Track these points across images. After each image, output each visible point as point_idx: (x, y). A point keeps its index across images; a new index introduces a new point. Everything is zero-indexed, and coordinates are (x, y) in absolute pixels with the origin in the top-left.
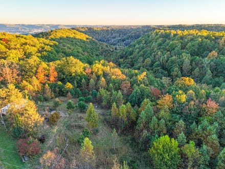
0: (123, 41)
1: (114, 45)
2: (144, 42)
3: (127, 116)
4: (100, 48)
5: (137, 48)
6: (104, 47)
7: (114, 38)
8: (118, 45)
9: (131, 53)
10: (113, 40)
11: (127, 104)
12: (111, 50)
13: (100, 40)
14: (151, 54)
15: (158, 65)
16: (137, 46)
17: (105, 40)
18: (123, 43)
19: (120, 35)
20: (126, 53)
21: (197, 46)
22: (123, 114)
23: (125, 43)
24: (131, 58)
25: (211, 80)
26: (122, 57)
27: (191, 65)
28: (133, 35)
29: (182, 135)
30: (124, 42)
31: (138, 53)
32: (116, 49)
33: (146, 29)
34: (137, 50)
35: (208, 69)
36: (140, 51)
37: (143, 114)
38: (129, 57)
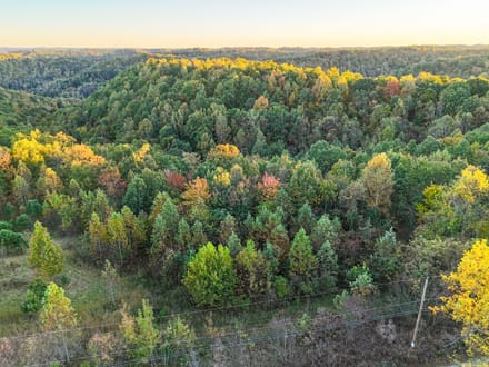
0: (76, 84)
1: (53, 95)
2: (127, 85)
3: (127, 234)
4: (15, 104)
5: (115, 99)
6: (26, 101)
7: (50, 78)
8: (65, 96)
9: (103, 113)
10: (47, 85)
11: (123, 211)
12: (49, 108)
13: (10, 86)
14: (149, 110)
15: (168, 133)
16: (114, 95)
17: (25, 85)
18: (76, 91)
19: (63, 71)
20: (90, 112)
21: (233, 89)
22: (118, 231)
23: (82, 91)
24: (106, 123)
25: (265, 147)
26: (81, 124)
27: (229, 124)
28: (99, 70)
29: (234, 238)
30: (79, 88)
31: (120, 109)
32: (60, 105)
33: (126, 58)
34: (117, 103)
35: (258, 129)
36: (124, 105)
37: (159, 220)
38: (101, 121)
